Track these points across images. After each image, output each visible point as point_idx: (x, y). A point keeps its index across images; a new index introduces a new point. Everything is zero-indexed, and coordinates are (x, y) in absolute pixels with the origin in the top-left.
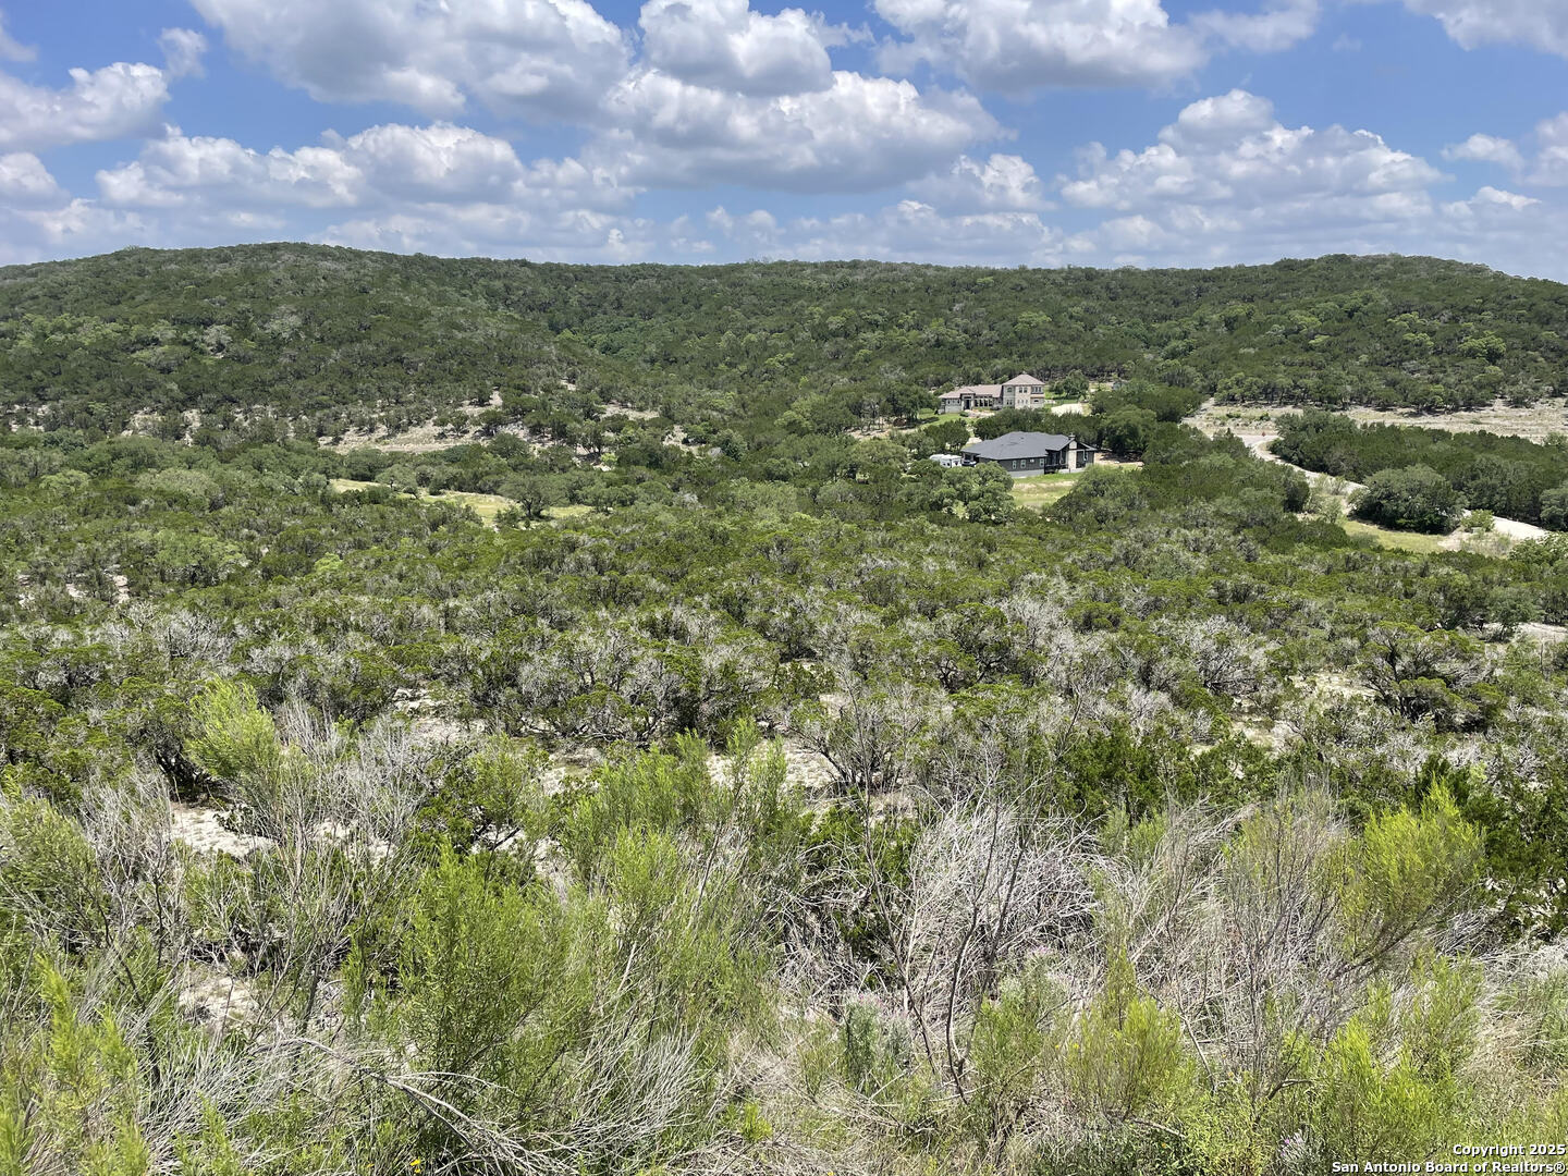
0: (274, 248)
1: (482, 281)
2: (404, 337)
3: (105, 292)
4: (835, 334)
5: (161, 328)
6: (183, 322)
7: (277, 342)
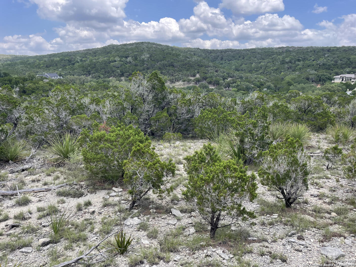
0: (142, 43)
1: (189, 52)
2: (174, 60)
3: (105, 52)
4: (287, 63)
5: (117, 58)
6: (122, 57)
7: (143, 61)
